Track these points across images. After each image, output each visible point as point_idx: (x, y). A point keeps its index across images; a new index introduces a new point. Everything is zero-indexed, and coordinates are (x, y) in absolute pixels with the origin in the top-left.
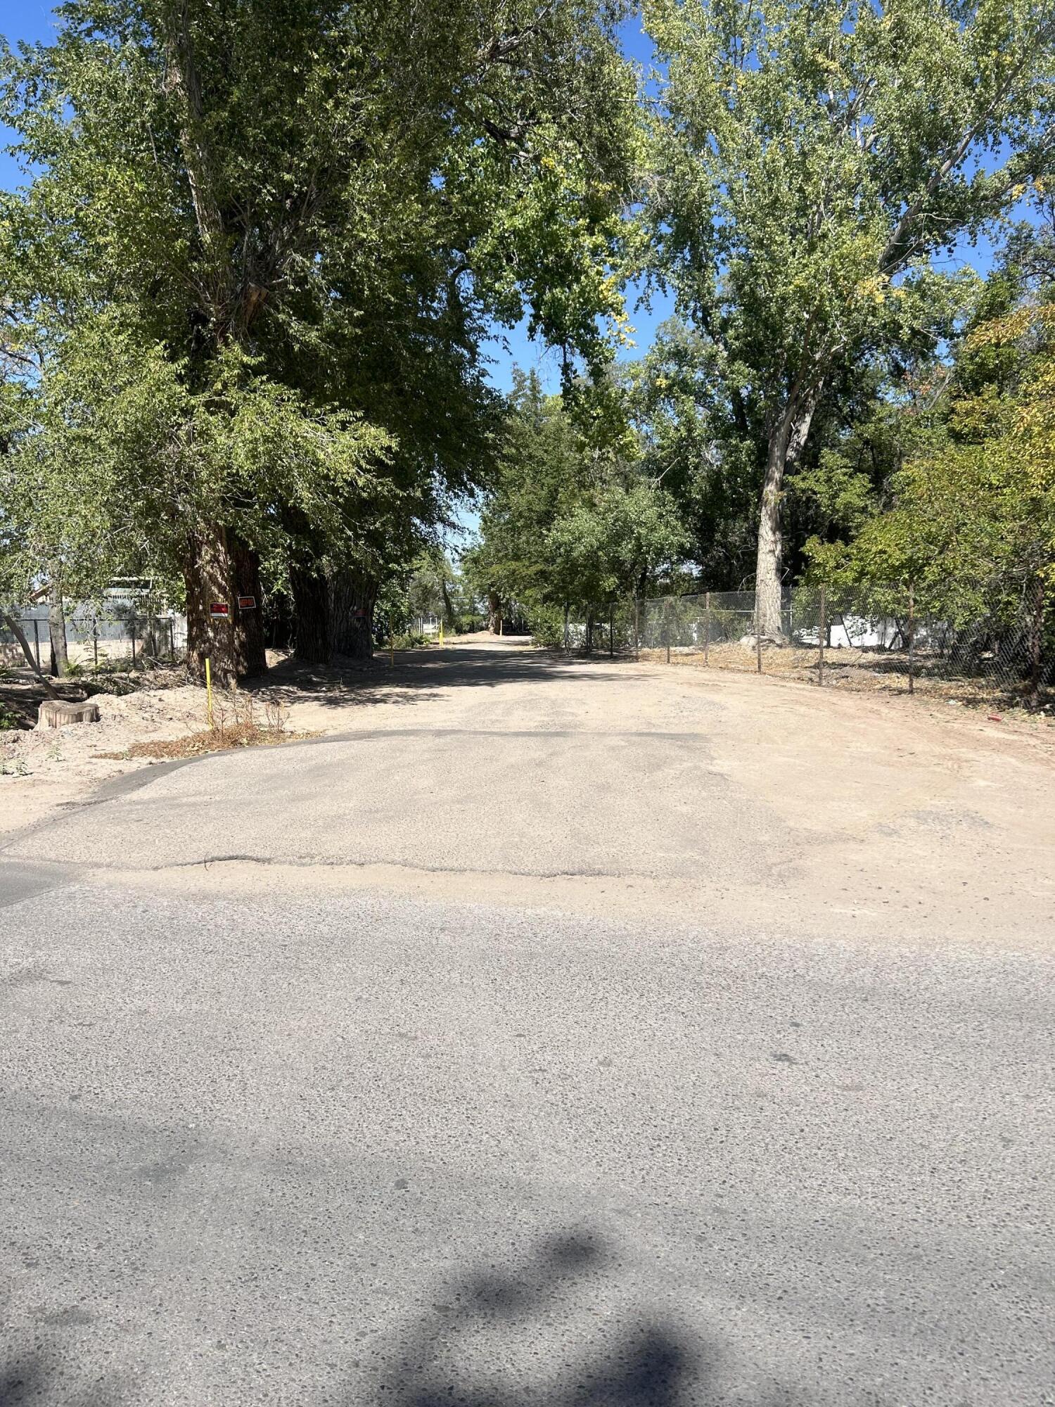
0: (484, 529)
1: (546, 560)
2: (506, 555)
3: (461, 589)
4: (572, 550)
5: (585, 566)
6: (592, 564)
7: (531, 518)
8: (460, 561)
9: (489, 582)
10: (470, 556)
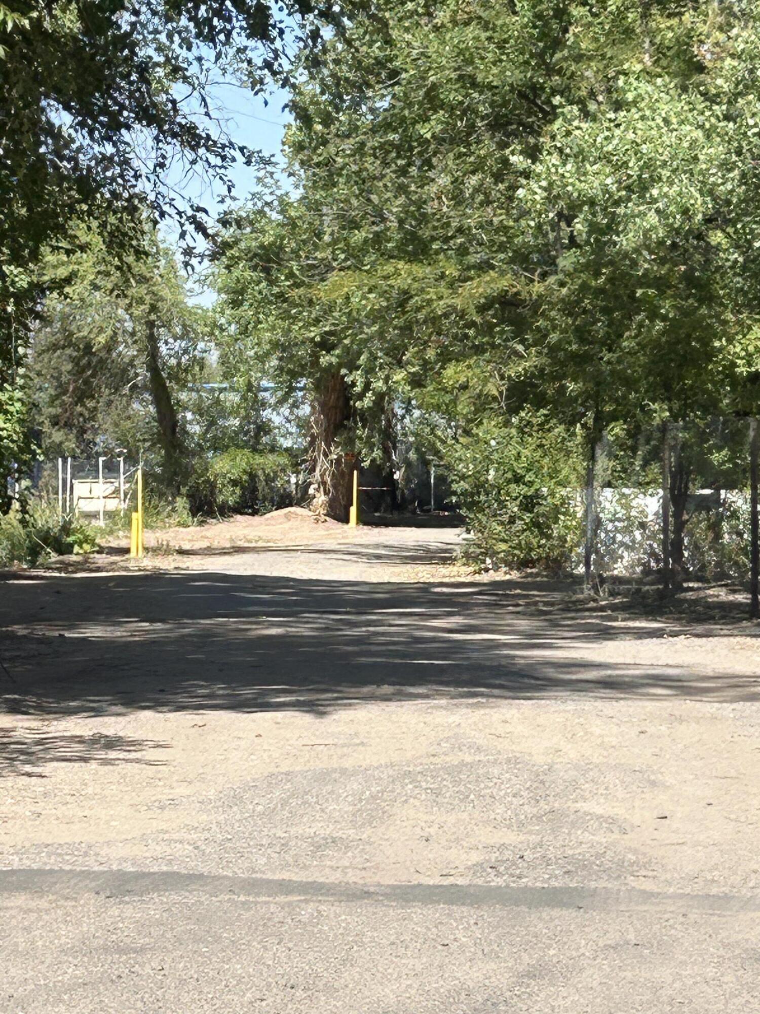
0: (299, 147)
1: (521, 259)
2: (378, 239)
3: (213, 358)
4: (612, 227)
5: (661, 284)
6: (688, 278)
7: (469, 110)
8: (214, 257)
9: (314, 333)
10: (249, 241)
